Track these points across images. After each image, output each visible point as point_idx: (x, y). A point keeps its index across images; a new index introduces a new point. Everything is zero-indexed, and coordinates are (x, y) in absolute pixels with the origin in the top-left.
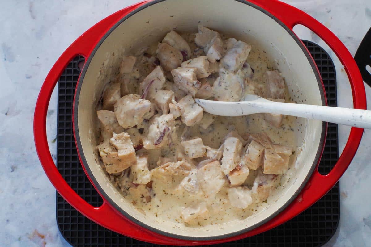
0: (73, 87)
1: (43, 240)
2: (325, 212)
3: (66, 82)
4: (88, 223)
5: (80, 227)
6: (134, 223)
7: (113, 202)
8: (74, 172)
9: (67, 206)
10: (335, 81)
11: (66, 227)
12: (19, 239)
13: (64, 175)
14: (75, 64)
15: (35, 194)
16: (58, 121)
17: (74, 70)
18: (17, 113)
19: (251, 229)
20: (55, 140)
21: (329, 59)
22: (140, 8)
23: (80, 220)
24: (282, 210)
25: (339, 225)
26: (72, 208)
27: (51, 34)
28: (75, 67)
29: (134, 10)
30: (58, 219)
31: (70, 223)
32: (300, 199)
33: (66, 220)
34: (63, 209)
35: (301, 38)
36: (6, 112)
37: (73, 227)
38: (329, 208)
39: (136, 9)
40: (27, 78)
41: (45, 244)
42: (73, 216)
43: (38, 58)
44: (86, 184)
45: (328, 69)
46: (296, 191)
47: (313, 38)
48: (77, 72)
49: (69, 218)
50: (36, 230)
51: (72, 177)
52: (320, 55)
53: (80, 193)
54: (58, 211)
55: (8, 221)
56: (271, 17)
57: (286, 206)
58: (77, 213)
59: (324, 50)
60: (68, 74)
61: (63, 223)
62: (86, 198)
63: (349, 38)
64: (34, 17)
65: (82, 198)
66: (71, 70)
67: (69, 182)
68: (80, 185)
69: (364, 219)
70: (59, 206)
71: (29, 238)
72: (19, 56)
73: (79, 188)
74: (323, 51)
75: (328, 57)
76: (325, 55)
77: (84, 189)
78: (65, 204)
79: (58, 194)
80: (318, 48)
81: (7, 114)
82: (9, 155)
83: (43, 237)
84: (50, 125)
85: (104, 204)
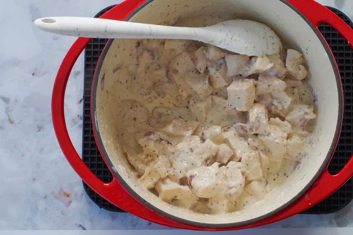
0: (100, 49)
1: (68, 199)
3: (92, 50)
12: (45, 197)
16: (84, 83)
18: (44, 74)
19: (255, 221)
20: (81, 101)
36: (33, 73)
41: (71, 202)
47: (336, 5)
50: (61, 189)
55: (34, 179)
56: (297, 13)
59: (347, 17)
71: (55, 197)
75: (351, 24)
81: (34, 74)
82: (35, 115)
83: (68, 196)
84: (77, 86)
85: (113, 181)
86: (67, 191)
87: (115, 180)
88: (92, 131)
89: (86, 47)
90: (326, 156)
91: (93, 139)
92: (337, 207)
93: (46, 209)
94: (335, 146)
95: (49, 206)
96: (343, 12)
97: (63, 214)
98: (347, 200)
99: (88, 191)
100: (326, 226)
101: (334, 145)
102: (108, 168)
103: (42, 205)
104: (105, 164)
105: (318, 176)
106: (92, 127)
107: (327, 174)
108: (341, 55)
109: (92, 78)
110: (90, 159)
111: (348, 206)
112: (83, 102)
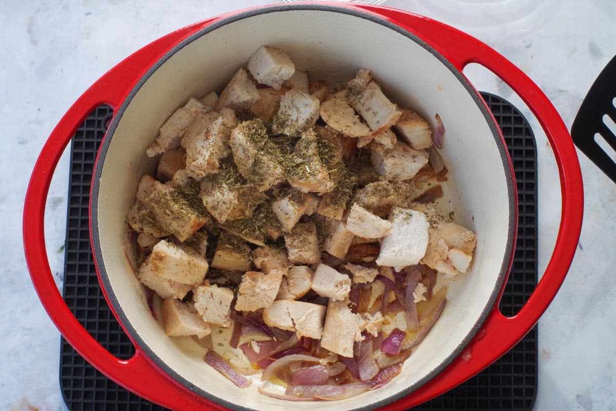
2: (513, 383)
4: (114, 390)
5: (99, 395)
6: (187, 388)
7: (151, 351)
8: (92, 302)
9: (78, 359)
10: (535, 162)
11: (76, 394)
13: (75, 308)
14: (99, 122)
15: (26, 338)
17: (98, 132)
19: (382, 405)
20: (62, 248)
21: (526, 125)
22: (209, 28)
23: (99, 383)
24: (436, 373)
25: (535, 406)
26: (87, 363)
27: (62, 71)
28: (100, 128)
29: (199, 32)
30: (62, 380)
31: (82, 389)
32: (468, 357)
33: (77, 383)
34: (72, 365)
35: (479, 88)
37: (87, 395)
38: (520, 375)
39: (202, 30)
40: (20, 143)
42: (87, 377)
43: (39, 110)
44: (111, 323)
45: (524, 141)
46: (460, 342)
47: (500, 90)
49: (82, 380)
50: (25, 399)
51: (89, 311)
52: (510, 117)
53: (100, 338)
54: (63, 368)
56: (427, 49)
57: (442, 368)
58: (95, 372)
59: (518, 111)
60: (88, 138)
61: (71, 389)
62: (110, 346)
63: (561, 91)
64: (35, 43)
65: (104, 346)
66: (94, 132)
67: (82, 320)
68: (102, 326)
69: (578, 396)
70: (64, 360)
73: (99, 329)
74: (516, 111)
76: (520, 119)
77: (107, 332)
78: (75, 357)
79: (63, 340)
80: (509, 107)
84: (56, 224)
87: (140, 354)
89: (74, 136)
90: (494, 285)
101: (507, 266)
107: (499, 316)
112: (64, 249)
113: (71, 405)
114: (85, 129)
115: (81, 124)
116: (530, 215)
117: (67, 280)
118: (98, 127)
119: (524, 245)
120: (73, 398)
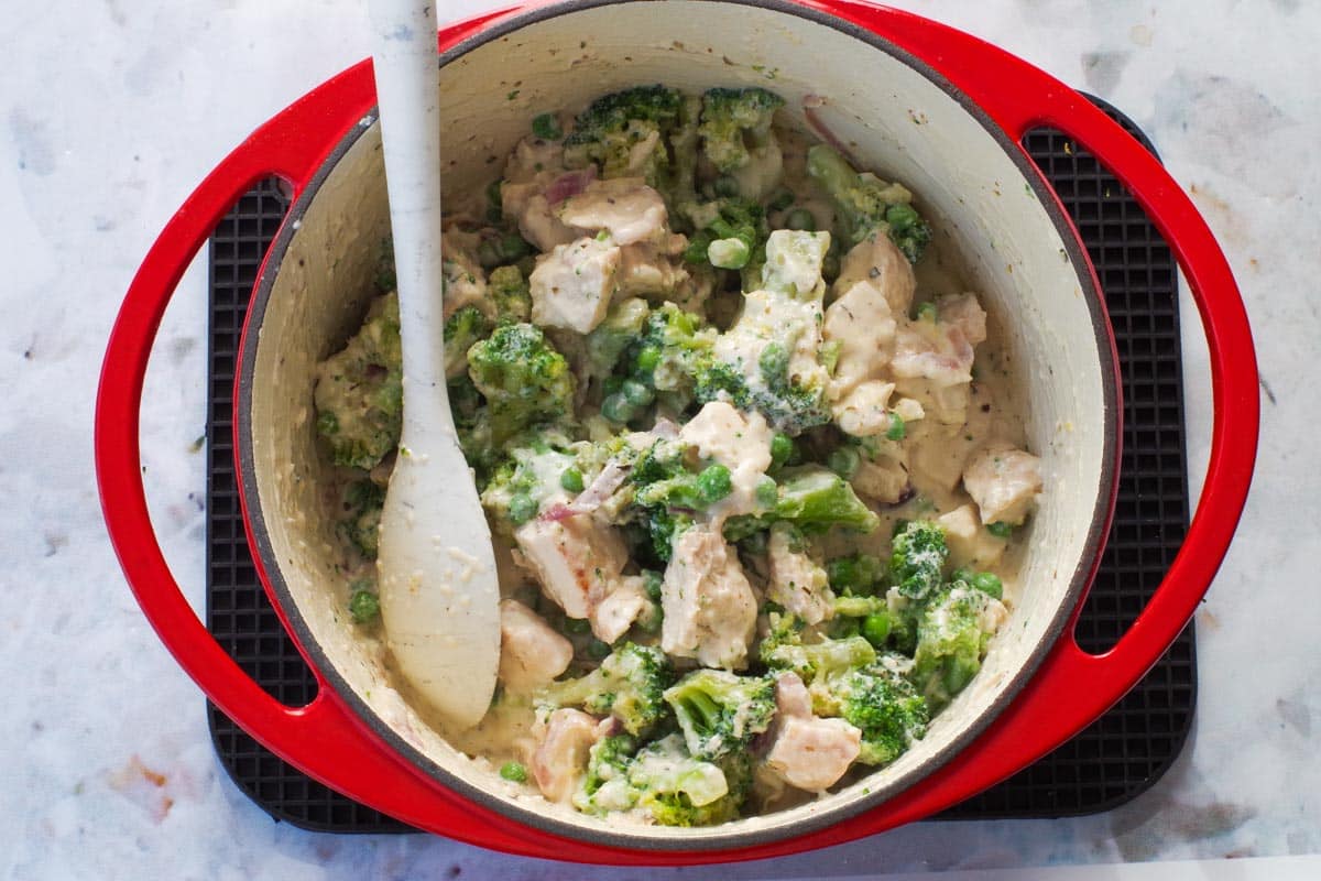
1: (159, 791)
3: (236, 239)
12: (79, 790)
15: (133, 630)
16: (209, 377)
17: (264, 198)
18: (66, 350)
20: (199, 443)
27: (181, 78)
28: (269, 189)
30: (212, 715)
36: (27, 349)
40: (100, 229)
41: (170, 804)
43: (137, 158)
47: (1089, 82)
48: (275, 205)
50: (136, 759)
55: (38, 727)
63: (1215, 79)
64: (121, 20)
66: (256, 198)
71: (112, 786)
72: (68, 153)
81: (32, 353)
82: (39, 497)
83: (161, 782)
84: (183, 392)
85: (319, 699)
86: (156, 763)
87: (327, 697)
88: (240, 524)
89: (214, 233)
91: (244, 551)
92: (1122, 791)
93: (82, 831)
94: (1097, 552)
95: (93, 819)
96: (1115, 105)
97: (144, 849)
98: (1156, 765)
99: (230, 760)
100: (1083, 861)
101: (1095, 548)
102: (298, 653)
103: (66, 815)
104: (289, 639)
105: (1040, 660)
106: (239, 510)
107: (1074, 652)
108: (1114, 254)
109: (235, 338)
110: (235, 648)
111: (1158, 787)
112: (205, 446)
113: (234, 765)
114: (235, 216)
115: (228, 208)
116: (1164, 334)
117: (214, 507)
118: (264, 188)
119: (1156, 397)
120: (238, 751)
